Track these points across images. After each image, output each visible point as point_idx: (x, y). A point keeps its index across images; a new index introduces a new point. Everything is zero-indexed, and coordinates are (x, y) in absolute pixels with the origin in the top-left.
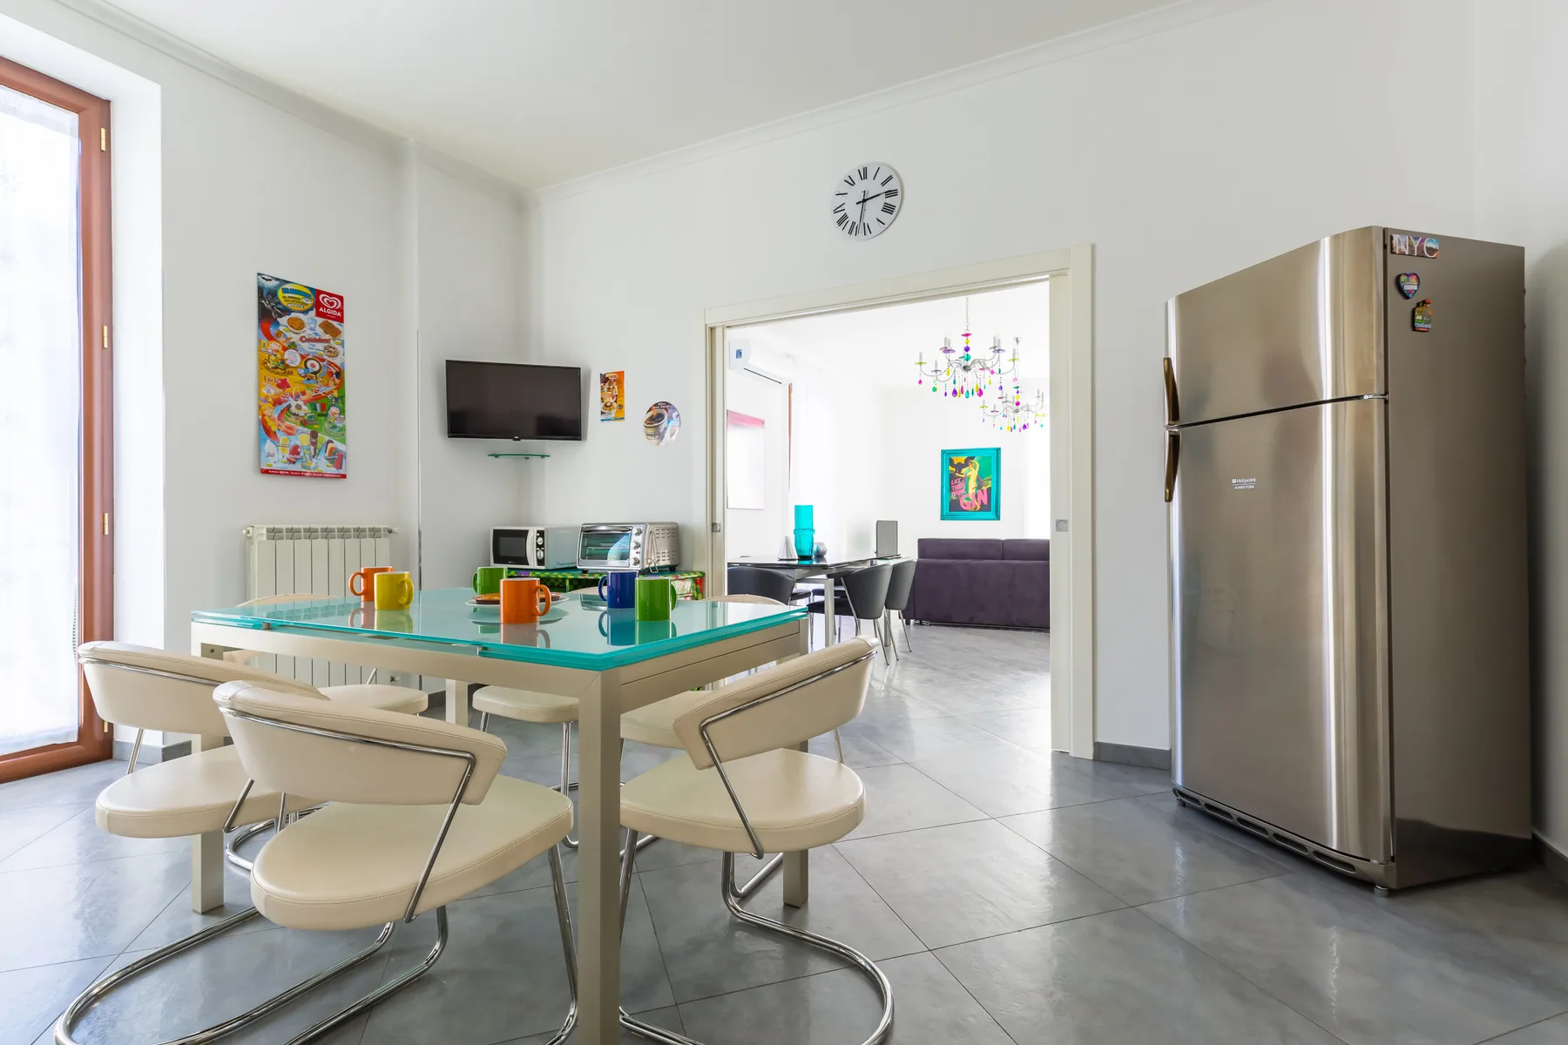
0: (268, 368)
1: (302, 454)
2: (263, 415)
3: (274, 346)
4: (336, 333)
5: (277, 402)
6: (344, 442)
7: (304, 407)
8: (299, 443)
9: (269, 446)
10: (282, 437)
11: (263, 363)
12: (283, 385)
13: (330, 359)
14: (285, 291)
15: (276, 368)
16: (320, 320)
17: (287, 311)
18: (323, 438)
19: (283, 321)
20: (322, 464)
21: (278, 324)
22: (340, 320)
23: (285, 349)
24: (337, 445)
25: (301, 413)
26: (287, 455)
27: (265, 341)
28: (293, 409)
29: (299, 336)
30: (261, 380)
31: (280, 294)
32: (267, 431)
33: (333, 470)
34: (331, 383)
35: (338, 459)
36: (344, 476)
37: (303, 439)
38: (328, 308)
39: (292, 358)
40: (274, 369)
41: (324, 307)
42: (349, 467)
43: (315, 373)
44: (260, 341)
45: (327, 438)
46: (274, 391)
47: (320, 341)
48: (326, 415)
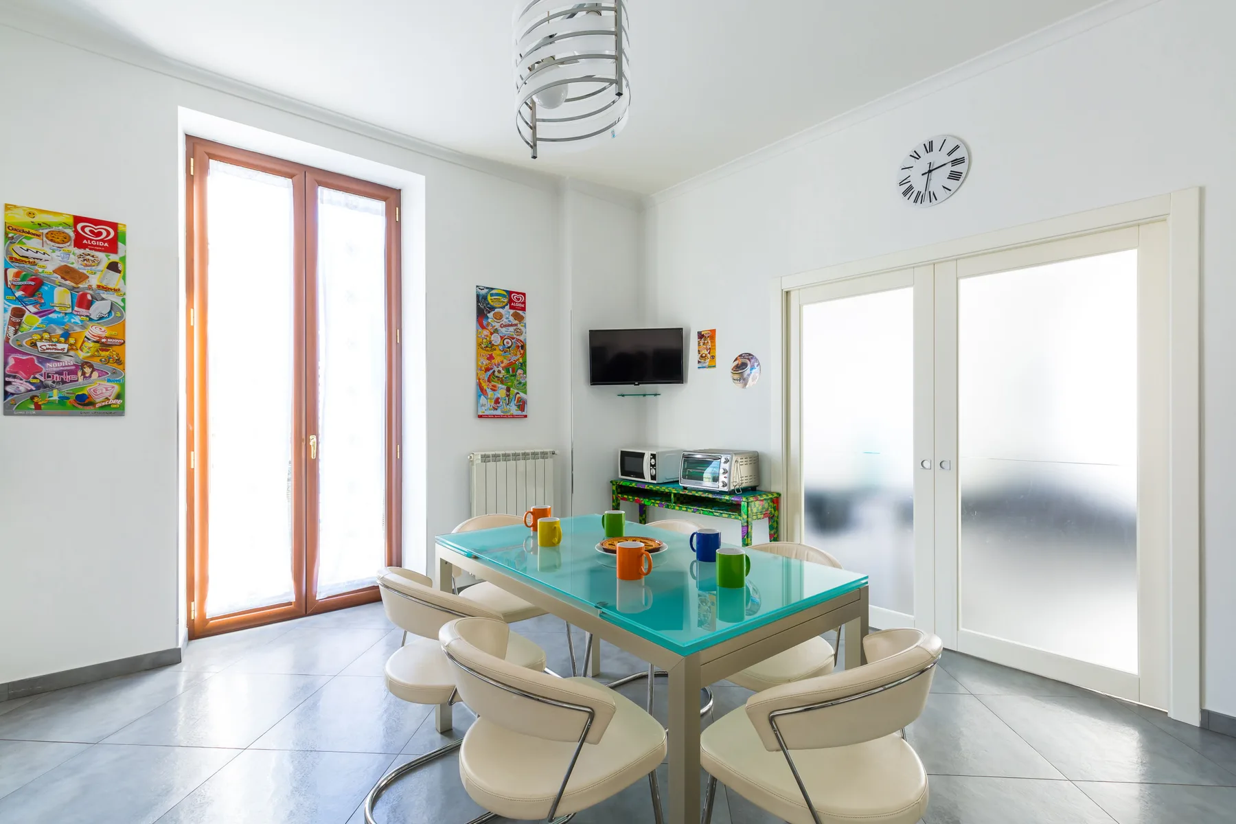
0: (482, 348)
1: (501, 403)
2: (479, 379)
3: (485, 332)
4: (520, 318)
5: (487, 370)
6: (526, 393)
7: (503, 372)
8: (499, 396)
9: (483, 400)
10: (490, 392)
11: (479, 345)
12: (491, 358)
13: (518, 337)
14: (492, 295)
15: (487, 347)
16: (512, 311)
17: (492, 308)
18: (514, 391)
19: (490, 315)
20: (514, 409)
21: (488, 318)
22: (524, 309)
23: (492, 334)
24: (522, 395)
25: (501, 376)
26: (493, 404)
27: (480, 330)
28: (496, 373)
29: (499, 324)
30: (478, 355)
31: (489, 298)
32: (481, 390)
33: (519, 413)
34: (518, 353)
35: (522, 405)
36: (526, 416)
37: (501, 393)
38: (516, 301)
39: (496, 339)
40: (486, 347)
41: (514, 302)
42: (529, 409)
43: (509, 348)
44: (477, 330)
45: (516, 391)
46: (486, 362)
47: (512, 325)
48: (515, 375)
